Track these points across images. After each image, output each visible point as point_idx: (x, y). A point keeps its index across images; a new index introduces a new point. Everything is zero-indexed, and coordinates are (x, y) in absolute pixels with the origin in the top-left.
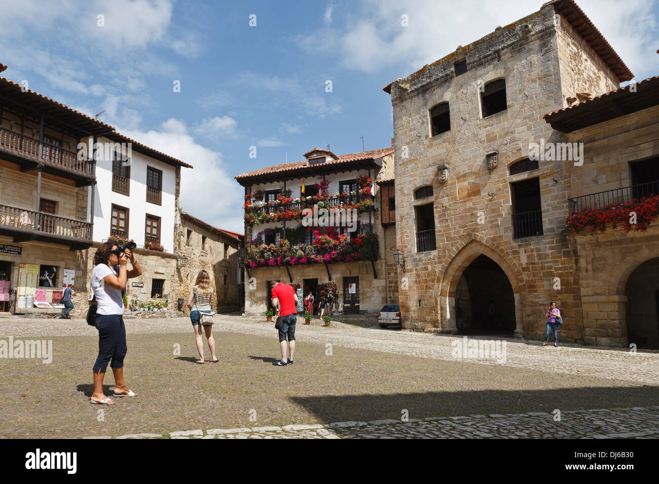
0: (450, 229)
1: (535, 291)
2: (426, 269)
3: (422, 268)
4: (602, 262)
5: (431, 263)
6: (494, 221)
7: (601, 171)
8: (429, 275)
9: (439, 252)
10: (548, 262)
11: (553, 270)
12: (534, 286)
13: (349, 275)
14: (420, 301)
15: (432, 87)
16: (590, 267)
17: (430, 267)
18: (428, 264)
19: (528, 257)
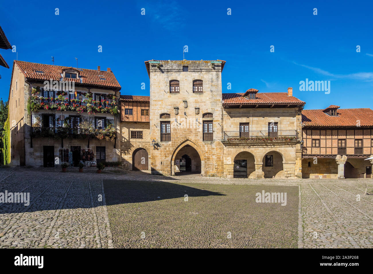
0: (178, 134)
1: (209, 160)
2: (166, 149)
3: (163, 149)
4: (230, 152)
5: (168, 147)
6: (196, 134)
7: (232, 123)
8: (167, 151)
9: (172, 143)
10: (214, 151)
11: (216, 153)
12: (209, 159)
13: (100, 146)
14: (161, 162)
15: (172, 71)
16: (227, 153)
17: (167, 148)
18: (166, 147)
19: (208, 148)
